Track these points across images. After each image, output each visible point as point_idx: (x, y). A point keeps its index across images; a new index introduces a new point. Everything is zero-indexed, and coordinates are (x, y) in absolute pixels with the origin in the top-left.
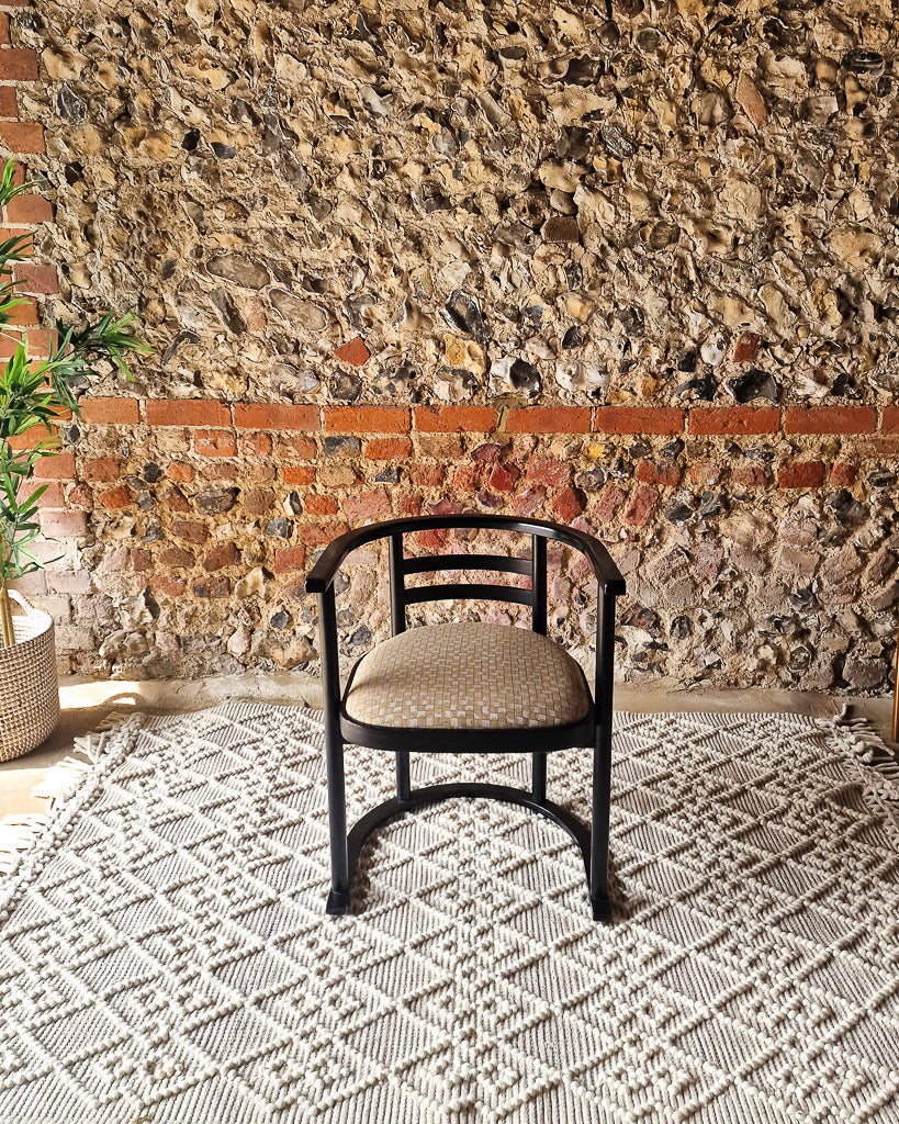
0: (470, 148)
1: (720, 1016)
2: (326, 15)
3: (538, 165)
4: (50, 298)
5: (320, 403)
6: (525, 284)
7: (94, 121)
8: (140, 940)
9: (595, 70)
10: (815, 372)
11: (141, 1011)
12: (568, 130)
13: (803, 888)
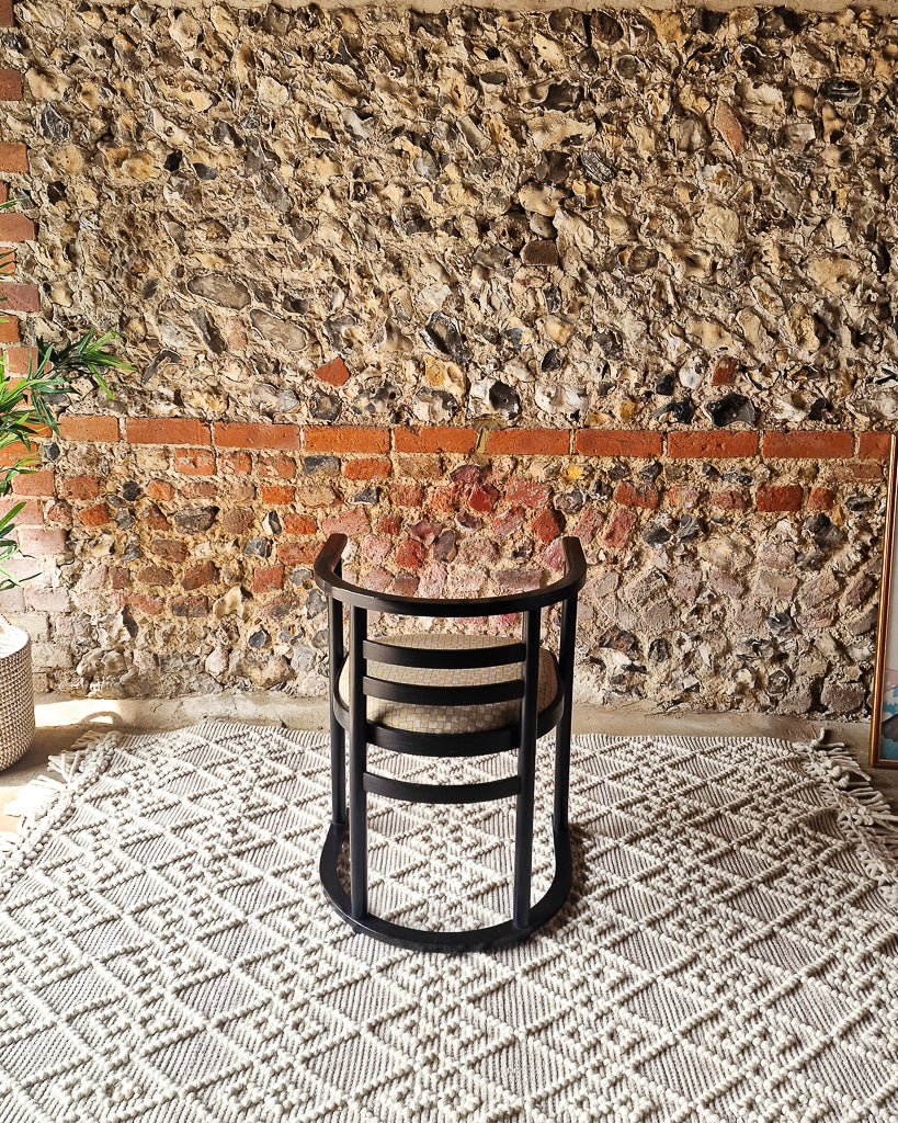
0: (451, 171)
1: (684, 1042)
2: (309, 39)
3: (518, 188)
4: (32, 316)
5: (300, 423)
6: (504, 306)
7: (77, 141)
8: (105, 962)
9: (575, 96)
10: (793, 397)
11: (102, 1032)
12: (547, 155)
13: (773, 914)
